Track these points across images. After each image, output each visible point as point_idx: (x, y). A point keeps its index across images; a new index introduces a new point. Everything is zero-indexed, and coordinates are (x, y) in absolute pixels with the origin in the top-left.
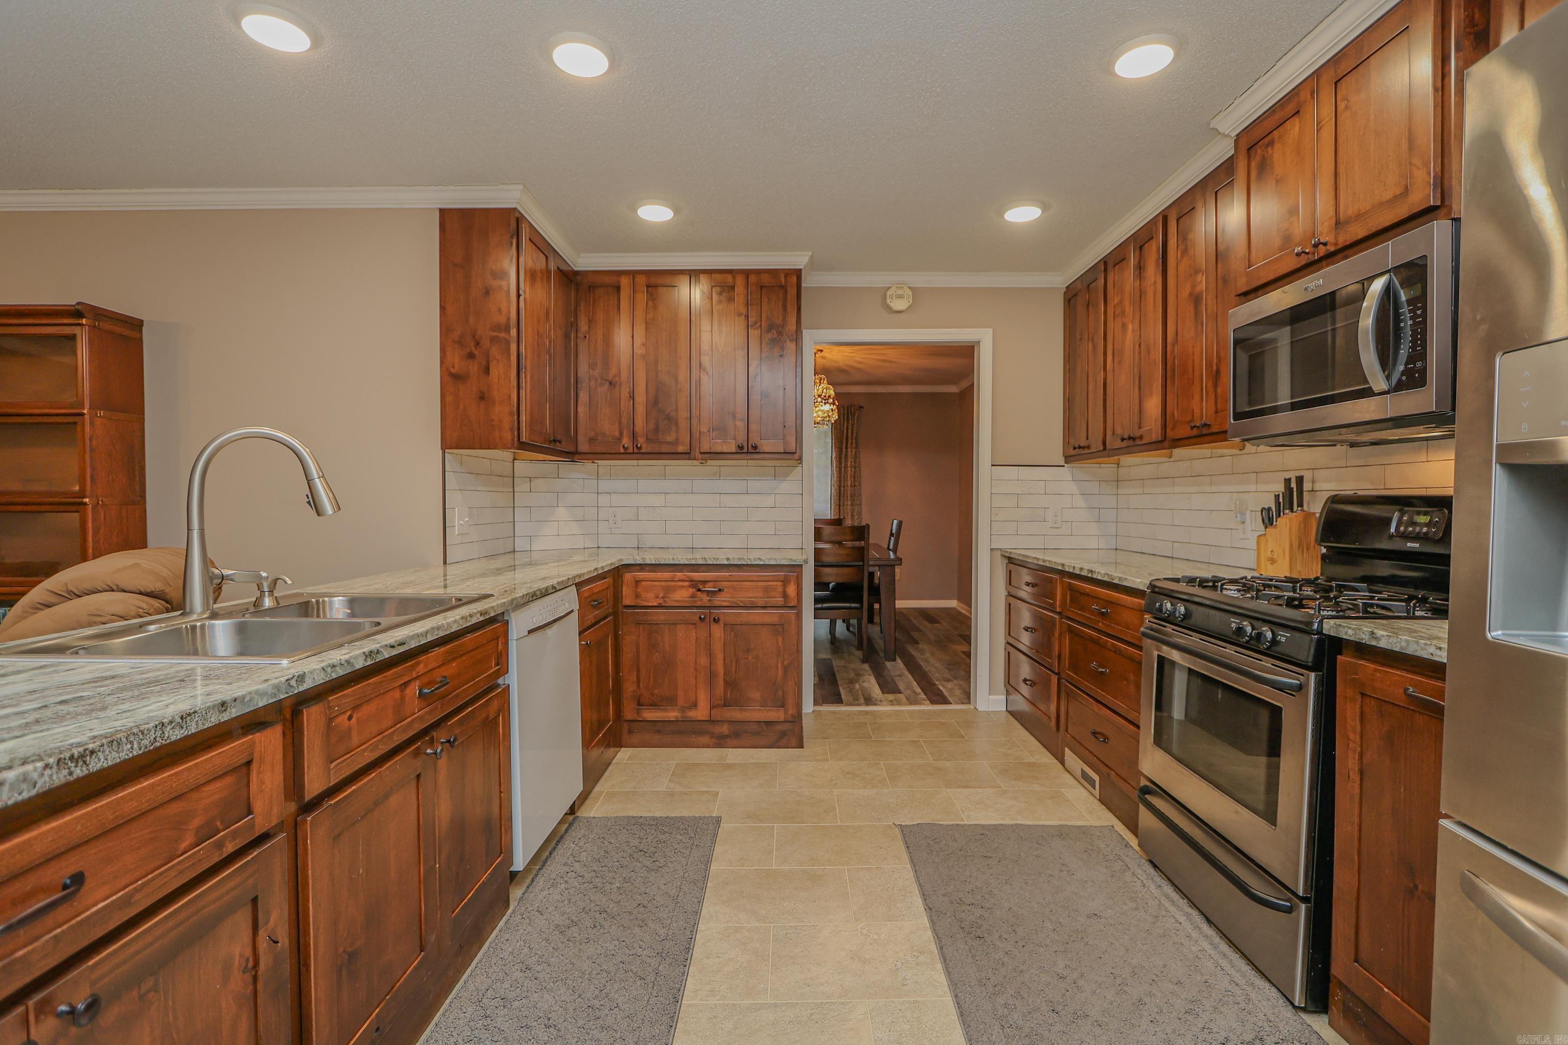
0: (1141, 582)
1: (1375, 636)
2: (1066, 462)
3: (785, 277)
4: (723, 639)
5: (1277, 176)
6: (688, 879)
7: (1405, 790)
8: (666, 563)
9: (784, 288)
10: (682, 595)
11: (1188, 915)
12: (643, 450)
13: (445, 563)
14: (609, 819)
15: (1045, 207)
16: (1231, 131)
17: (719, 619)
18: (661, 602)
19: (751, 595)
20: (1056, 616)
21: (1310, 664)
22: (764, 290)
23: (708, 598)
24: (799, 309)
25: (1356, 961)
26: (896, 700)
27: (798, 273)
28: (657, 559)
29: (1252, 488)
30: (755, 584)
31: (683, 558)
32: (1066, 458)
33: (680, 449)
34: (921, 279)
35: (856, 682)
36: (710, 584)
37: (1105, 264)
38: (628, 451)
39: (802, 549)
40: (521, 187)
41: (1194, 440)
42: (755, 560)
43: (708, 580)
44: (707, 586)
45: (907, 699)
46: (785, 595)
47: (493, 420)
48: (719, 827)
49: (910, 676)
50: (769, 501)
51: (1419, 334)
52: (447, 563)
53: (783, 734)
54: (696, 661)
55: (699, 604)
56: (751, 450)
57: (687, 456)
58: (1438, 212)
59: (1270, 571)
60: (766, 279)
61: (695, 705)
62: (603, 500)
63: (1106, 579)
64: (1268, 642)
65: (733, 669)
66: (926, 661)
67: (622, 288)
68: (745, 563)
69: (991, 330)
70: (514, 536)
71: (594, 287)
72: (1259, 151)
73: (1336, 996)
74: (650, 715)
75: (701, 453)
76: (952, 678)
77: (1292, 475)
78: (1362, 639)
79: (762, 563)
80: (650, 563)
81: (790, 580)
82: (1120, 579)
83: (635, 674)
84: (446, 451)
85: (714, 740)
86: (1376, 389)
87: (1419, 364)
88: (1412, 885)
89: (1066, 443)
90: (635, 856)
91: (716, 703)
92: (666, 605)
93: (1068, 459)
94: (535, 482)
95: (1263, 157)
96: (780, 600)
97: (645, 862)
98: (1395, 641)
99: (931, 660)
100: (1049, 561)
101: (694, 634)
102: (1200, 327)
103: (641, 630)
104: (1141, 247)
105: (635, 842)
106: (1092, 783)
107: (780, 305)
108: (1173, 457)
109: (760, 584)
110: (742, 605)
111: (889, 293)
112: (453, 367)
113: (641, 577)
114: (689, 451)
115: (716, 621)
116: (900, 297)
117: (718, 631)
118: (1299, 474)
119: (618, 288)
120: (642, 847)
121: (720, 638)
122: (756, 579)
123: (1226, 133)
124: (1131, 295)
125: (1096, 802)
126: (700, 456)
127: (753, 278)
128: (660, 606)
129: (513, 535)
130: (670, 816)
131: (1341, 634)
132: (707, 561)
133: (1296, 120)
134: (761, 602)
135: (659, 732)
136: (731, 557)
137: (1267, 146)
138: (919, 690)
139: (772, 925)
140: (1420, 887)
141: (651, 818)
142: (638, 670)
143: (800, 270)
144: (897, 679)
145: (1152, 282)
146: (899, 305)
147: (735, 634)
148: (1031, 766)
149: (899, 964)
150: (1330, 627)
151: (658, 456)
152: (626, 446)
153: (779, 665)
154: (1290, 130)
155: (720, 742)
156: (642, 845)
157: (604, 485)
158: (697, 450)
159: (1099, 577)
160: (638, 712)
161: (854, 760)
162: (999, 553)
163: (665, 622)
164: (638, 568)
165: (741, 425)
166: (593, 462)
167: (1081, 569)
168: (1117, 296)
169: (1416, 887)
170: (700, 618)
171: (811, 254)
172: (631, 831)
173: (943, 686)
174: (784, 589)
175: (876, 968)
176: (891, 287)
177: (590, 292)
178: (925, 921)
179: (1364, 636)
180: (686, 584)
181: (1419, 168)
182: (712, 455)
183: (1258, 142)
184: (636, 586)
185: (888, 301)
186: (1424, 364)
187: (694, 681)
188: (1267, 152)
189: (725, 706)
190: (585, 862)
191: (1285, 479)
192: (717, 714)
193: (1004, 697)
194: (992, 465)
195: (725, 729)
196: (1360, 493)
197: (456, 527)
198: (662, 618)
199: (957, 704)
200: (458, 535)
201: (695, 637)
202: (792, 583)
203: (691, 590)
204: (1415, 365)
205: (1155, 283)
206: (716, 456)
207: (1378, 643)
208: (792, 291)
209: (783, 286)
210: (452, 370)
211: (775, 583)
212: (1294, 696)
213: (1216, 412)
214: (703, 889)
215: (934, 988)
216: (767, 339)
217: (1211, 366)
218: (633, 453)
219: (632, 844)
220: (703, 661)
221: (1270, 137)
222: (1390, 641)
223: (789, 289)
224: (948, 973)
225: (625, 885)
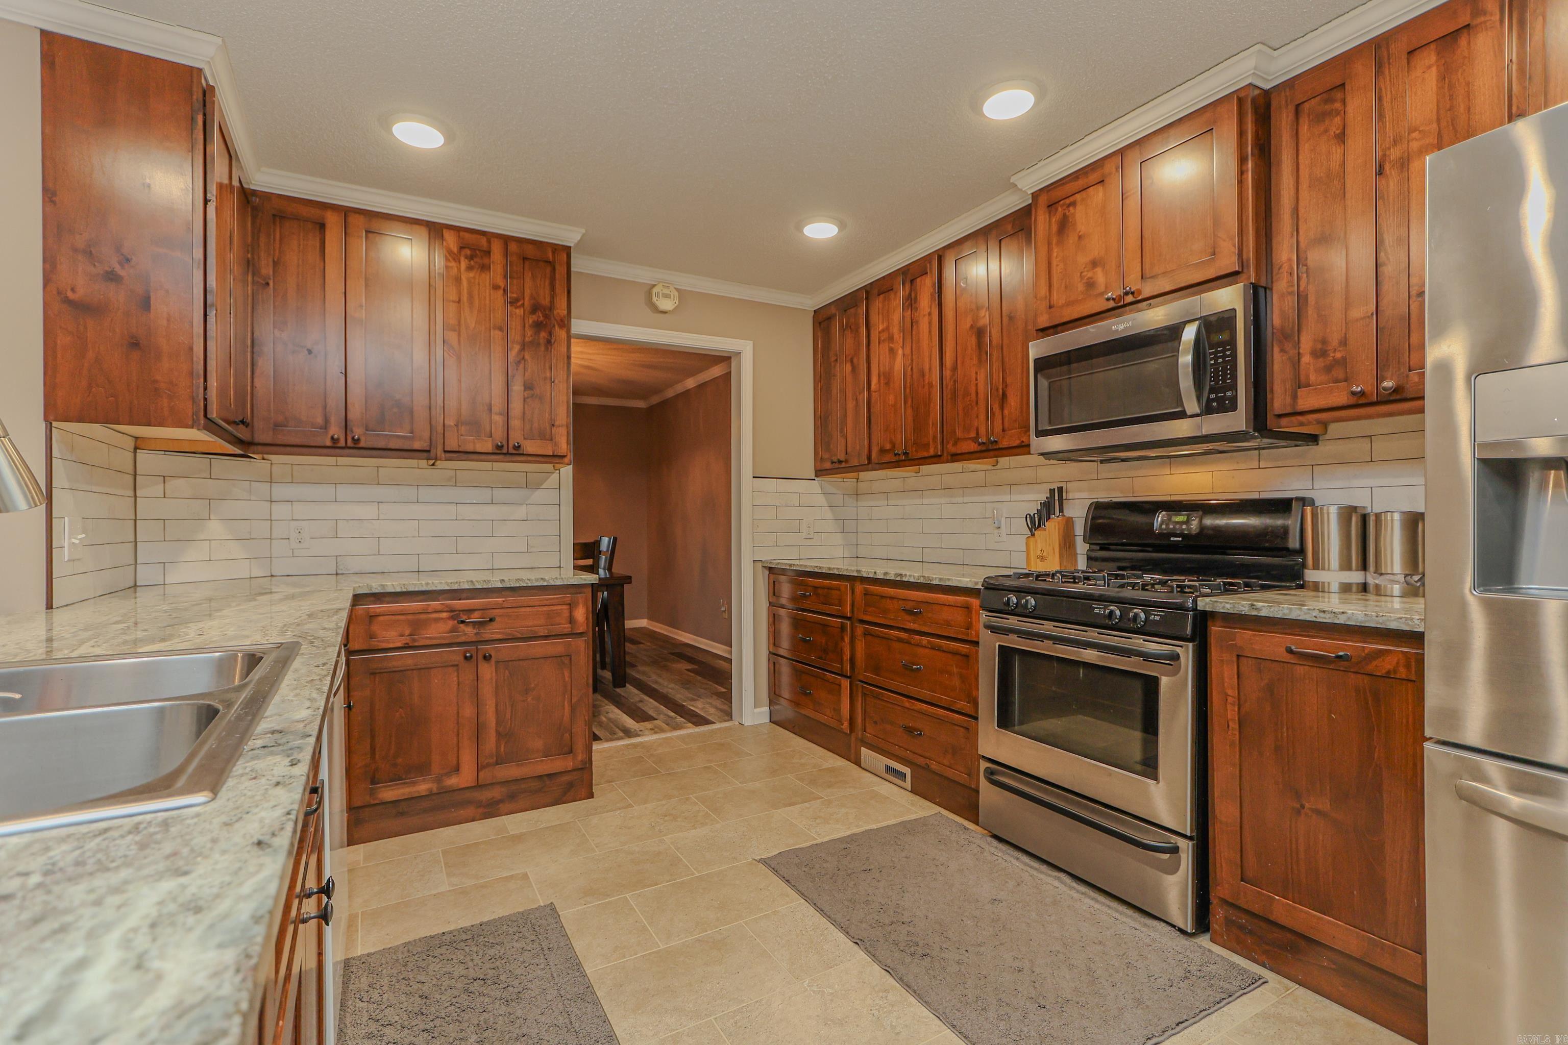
0: (970, 581)
1: (1254, 607)
2: (816, 476)
3: (554, 253)
4: (494, 680)
5: (1080, 232)
6: (569, 997)
7: (1287, 729)
8: (417, 589)
9: (551, 264)
10: (438, 631)
11: (1059, 879)
12: (362, 444)
13: (49, 606)
14: (395, 950)
15: (842, 226)
16: (1029, 188)
17: (490, 656)
18: (408, 641)
19: (531, 624)
20: (846, 622)
21: (1189, 637)
22: (527, 263)
23: (475, 631)
24: (569, 292)
25: (1242, 880)
26: (656, 727)
27: (567, 250)
28: (404, 584)
29: (1007, 498)
30: (535, 609)
31: (441, 583)
32: (816, 471)
33: (417, 445)
34: (689, 282)
35: (599, 715)
36: (476, 614)
37: (867, 293)
38: (339, 445)
39: (560, 567)
40: (219, 41)
41: (978, 455)
42: (537, 580)
43: (475, 608)
44: (472, 616)
45: (667, 725)
46: (571, 620)
47: (156, 381)
48: (559, 916)
49: (651, 700)
50: (520, 512)
51: (1220, 371)
52: (54, 607)
53: (571, 785)
54: (458, 712)
55: (463, 639)
56: (511, 451)
57: (425, 454)
58: (1239, 276)
59: (1041, 567)
60: (530, 251)
61: (457, 769)
62: (280, 510)
63: (922, 580)
64: (1142, 621)
65: (508, 716)
66: (656, 682)
67: (328, 226)
68: (525, 585)
69: (752, 342)
70: (136, 564)
71: (282, 218)
72: (1060, 209)
73: (1218, 914)
74: (389, 794)
75: (445, 451)
76: (696, 698)
77: (1055, 486)
78: (1242, 611)
79: (545, 584)
80: (393, 591)
81: (578, 603)
82: (941, 579)
83: (369, 741)
84: (54, 424)
85: (480, 810)
86: (1189, 412)
87: (1229, 394)
88: (1299, 806)
89: (818, 458)
90: (472, 989)
91: (486, 761)
92: (416, 644)
93: (819, 473)
94: (172, 484)
95: (1065, 215)
96: (566, 628)
97: (492, 993)
98: (1276, 609)
99: (660, 680)
100: (837, 569)
101: (455, 679)
102: (984, 356)
103: (377, 682)
104: (912, 281)
105: (459, 970)
106: (903, 776)
107: (547, 283)
108: (921, 472)
109: (541, 609)
110: (519, 636)
111: (655, 291)
112: (73, 290)
113: (378, 610)
114: (428, 449)
115: (487, 658)
116: (667, 296)
117: (487, 671)
118: (1060, 485)
119: (322, 226)
120: (472, 974)
121: (491, 679)
122: (537, 603)
123: (1023, 190)
124: (900, 323)
125: (910, 794)
126: (443, 456)
127: (513, 247)
128: (407, 647)
129: (133, 563)
130: (485, 919)
131: (1218, 608)
132: (474, 585)
133: (1100, 188)
134: (543, 632)
135: (402, 814)
136: (506, 579)
137: (1069, 205)
138: (672, 714)
139: (712, 1018)
140: (1307, 805)
141: (458, 930)
142: (373, 737)
143: (570, 247)
144: (640, 705)
145: (927, 313)
146: (666, 304)
147: (510, 673)
148: (831, 770)
149: (876, 1013)
150: (1204, 604)
151: (385, 453)
152: (336, 436)
153: (566, 703)
154: (1094, 196)
155: (490, 810)
156: (471, 970)
157: (280, 491)
158: (440, 448)
159: (912, 580)
160: (372, 793)
161: (661, 800)
162: (760, 564)
163: (414, 667)
164: (372, 599)
165: (498, 419)
166: (263, 459)
167: (886, 574)
168: (883, 323)
169: (1303, 807)
170: (466, 658)
171: (583, 231)
172: (441, 958)
173: (693, 706)
174: (571, 612)
175: (857, 1026)
176: (655, 285)
177: (274, 223)
178: (861, 955)
179: (1244, 609)
180: (444, 615)
181: (1224, 240)
182: (461, 454)
183: (1060, 201)
184: (370, 622)
185: (654, 299)
186: (1234, 393)
187: (455, 739)
188: (1069, 211)
189: (497, 764)
190: (400, 1021)
191: (1050, 490)
192: (485, 775)
193: (767, 709)
194: (754, 477)
195: (496, 793)
196: (1115, 500)
197: (66, 549)
198: (410, 662)
199: (721, 722)
200: (69, 560)
201: (456, 683)
202: (581, 606)
203: (451, 623)
204: (1225, 394)
205: (930, 314)
206: (466, 456)
207: (1259, 613)
208: (561, 270)
209: (550, 262)
210: (70, 294)
211: (559, 607)
212: (1171, 665)
213: (1003, 430)
214: (596, 1003)
215: (926, 1025)
216: (531, 321)
217: (997, 390)
218: (346, 447)
219: (456, 974)
220: (468, 711)
221: (1071, 199)
222: (1272, 610)
223: (557, 267)
224: (927, 1004)
225: (485, 1035)
